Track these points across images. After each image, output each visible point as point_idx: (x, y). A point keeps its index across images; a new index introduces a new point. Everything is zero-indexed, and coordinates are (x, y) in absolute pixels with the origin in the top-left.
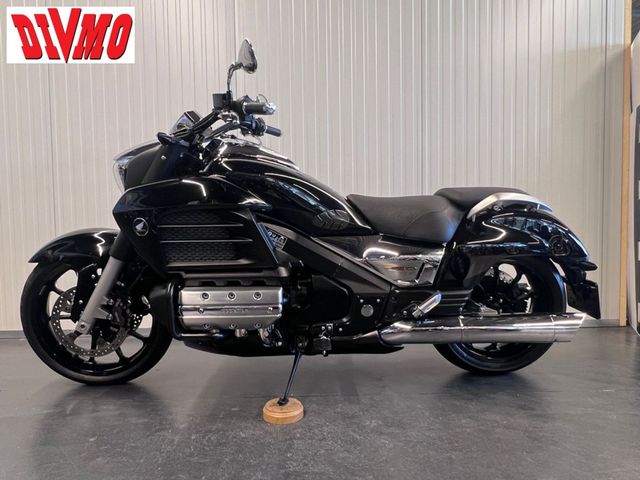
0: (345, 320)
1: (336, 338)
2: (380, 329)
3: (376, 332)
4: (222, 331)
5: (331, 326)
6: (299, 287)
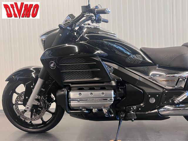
0: (142, 104)
1: (138, 113)
2: (158, 109)
3: (156, 110)
5: (135, 107)
6: (120, 90)
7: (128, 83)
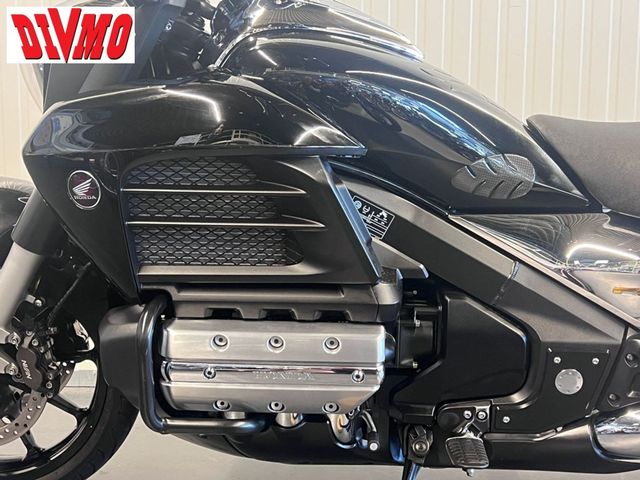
0: (517, 398)
2: (595, 422)
3: (585, 429)
4: (251, 416)
5: (484, 411)
6: (417, 323)
7: (459, 292)
